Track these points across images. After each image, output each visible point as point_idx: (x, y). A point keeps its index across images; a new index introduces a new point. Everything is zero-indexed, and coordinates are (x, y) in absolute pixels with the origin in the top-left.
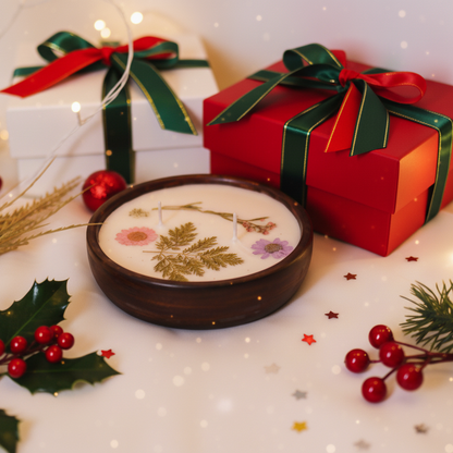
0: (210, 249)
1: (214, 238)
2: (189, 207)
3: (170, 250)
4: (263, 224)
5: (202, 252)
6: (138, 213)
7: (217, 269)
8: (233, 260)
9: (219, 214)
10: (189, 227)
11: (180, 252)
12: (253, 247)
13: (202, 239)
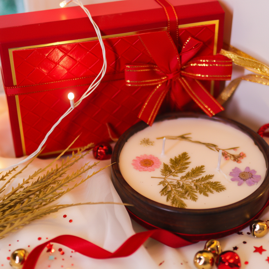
0: (200, 177)
1: (202, 167)
2: (183, 137)
3: (171, 177)
4: (236, 153)
5: (195, 179)
6: (147, 142)
7: (207, 195)
8: (218, 187)
9: (204, 144)
10: (184, 156)
11: (178, 178)
12: (231, 174)
13: (194, 167)
